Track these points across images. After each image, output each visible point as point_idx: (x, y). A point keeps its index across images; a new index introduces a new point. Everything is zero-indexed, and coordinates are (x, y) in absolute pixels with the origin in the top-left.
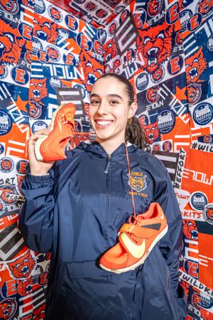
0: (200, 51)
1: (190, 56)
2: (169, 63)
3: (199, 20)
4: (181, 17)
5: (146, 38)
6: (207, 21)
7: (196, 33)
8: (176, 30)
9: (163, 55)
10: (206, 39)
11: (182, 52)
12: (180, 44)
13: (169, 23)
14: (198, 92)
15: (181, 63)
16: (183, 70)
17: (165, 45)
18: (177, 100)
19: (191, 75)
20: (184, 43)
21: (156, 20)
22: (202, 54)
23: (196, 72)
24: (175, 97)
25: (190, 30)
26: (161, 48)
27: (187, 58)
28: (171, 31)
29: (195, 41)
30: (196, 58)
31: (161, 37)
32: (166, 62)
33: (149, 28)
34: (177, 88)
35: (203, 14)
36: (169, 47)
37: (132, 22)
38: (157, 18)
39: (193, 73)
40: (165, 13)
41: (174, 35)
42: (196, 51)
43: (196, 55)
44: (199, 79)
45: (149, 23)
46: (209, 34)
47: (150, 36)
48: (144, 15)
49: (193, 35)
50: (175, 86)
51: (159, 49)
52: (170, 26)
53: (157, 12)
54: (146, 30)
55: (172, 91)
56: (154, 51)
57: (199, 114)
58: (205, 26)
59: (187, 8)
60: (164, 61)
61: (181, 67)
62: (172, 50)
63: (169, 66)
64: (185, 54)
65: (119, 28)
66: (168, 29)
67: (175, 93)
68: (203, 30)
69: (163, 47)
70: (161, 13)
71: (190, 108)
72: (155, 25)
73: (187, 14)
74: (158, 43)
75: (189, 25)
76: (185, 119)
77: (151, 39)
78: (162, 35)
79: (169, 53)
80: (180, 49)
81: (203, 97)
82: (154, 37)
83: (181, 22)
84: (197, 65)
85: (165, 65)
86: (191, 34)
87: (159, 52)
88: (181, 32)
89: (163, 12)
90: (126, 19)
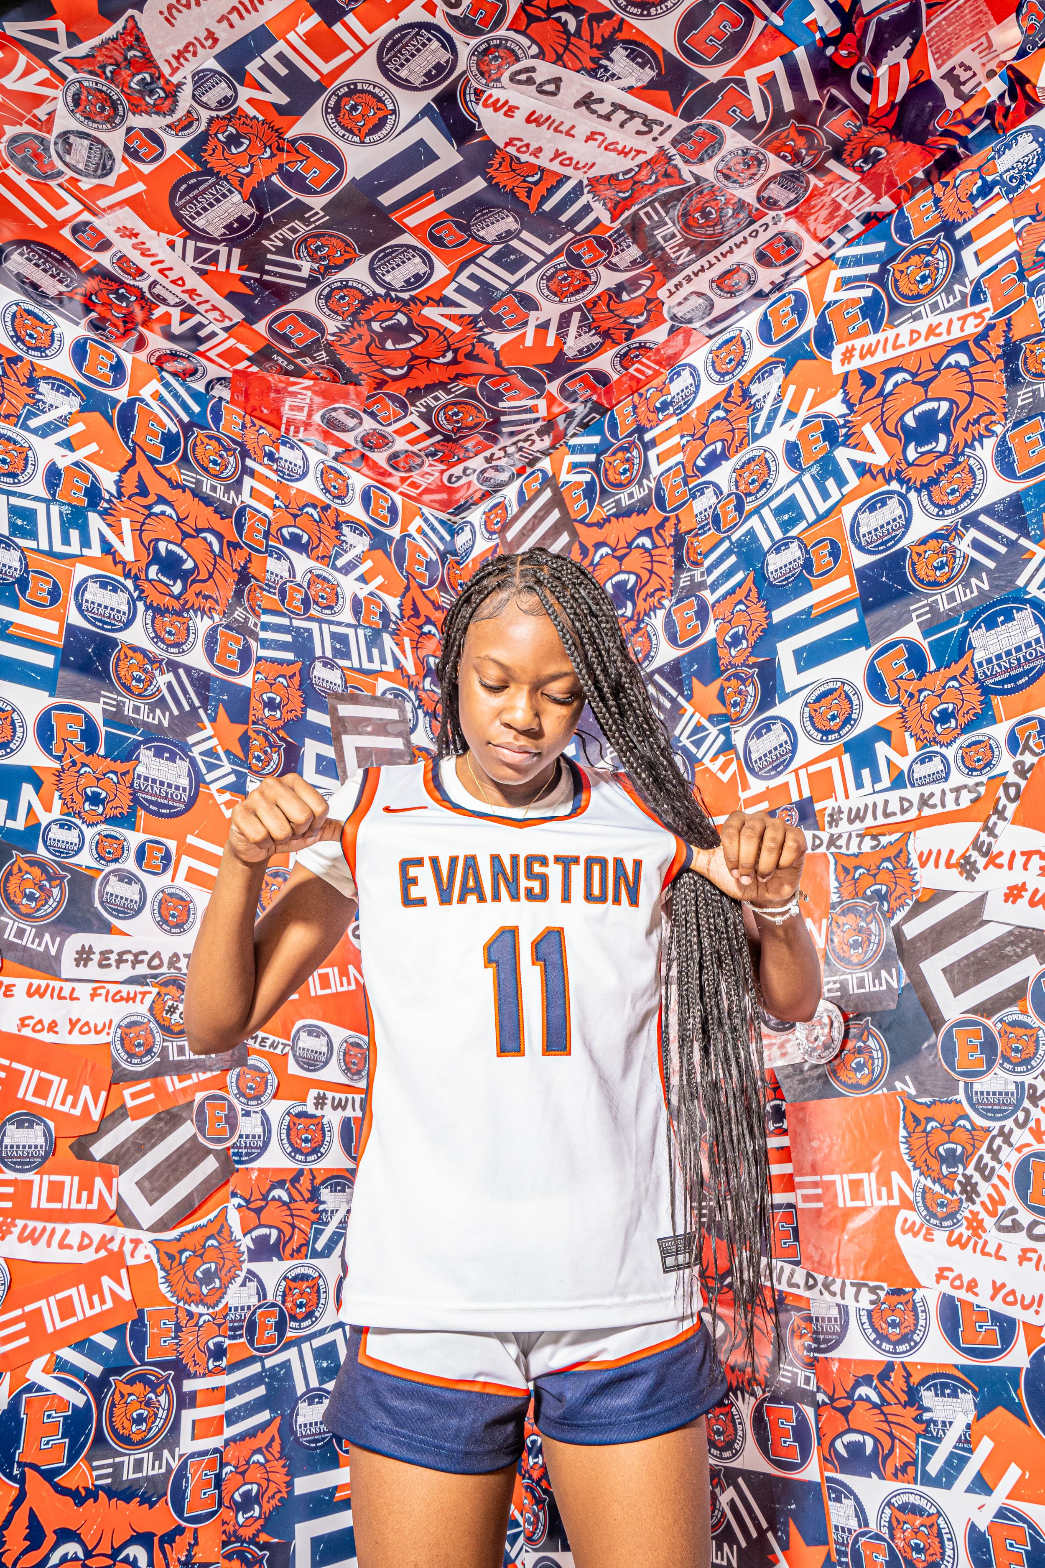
0: (749, 583)
1: (724, 597)
2: (669, 615)
3: (739, 508)
4: (694, 497)
5: (598, 545)
6: (757, 511)
7: (734, 538)
8: (683, 528)
9: (652, 595)
10: (763, 556)
11: (702, 585)
12: (696, 564)
13: (663, 508)
14: (750, 689)
15: (702, 613)
16: (710, 633)
17: (657, 567)
18: (697, 716)
19: (731, 645)
20: (707, 563)
21: (626, 502)
22: (754, 590)
23: (744, 637)
24: (690, 710)
25: (718, 530)
26: (645, 576)
27: (718, 601)
28: (669, 531)
29: (733, 559)
30: (740, 602)
31: (643, 547)
32: (661, 613)
33: (607, 520)
34: (695, 681)
35: (748, 495)
36: (666, 571)
37: (558, 501)
38: (631, 496)
39: (736, 640)
40: (653, 485)
41: (679, 541)
42: (740, 585)
43: (741, 594)
44: (751, 654)
45: (608, 508)
46: (766, 544)
47: (612, 541)
48: (591, 486)
49: (726, 545)
50: (689, 677)
51: (638, 576)
52: (667, 519)
53: (630, 482)
54: (599, 525)
55: (681, 693)
56: (625, 582)
57: (760, 747)
58: (754, 521)
59: (708, 477)
60: (654, 609)
61: (704, 626)
62: (675, 582)
63: (669, 623)
64: (712, 593)
65: (516, 518)
66: (661, 526)
67: (689, 698)
68: (751, 532)
69: (651, 572)
70: (640, 484)
71: (733, 736)
72: (624, 513)
73: (709, 492)
74: (635, 560)
75: (716, 520)
76: (723, 769)
77: (614, 550)
78: (645, 541)
79: (668, 588)
80: (698, 579)
81: (766, 702)
82: (623, 544)
83: (696, 511)
84: (744, 619)
85: (657, 621)
86: (722, 541)
87: (640, 584)
88: (697, 535)
89: (645, 482)
90: (539, 492)
